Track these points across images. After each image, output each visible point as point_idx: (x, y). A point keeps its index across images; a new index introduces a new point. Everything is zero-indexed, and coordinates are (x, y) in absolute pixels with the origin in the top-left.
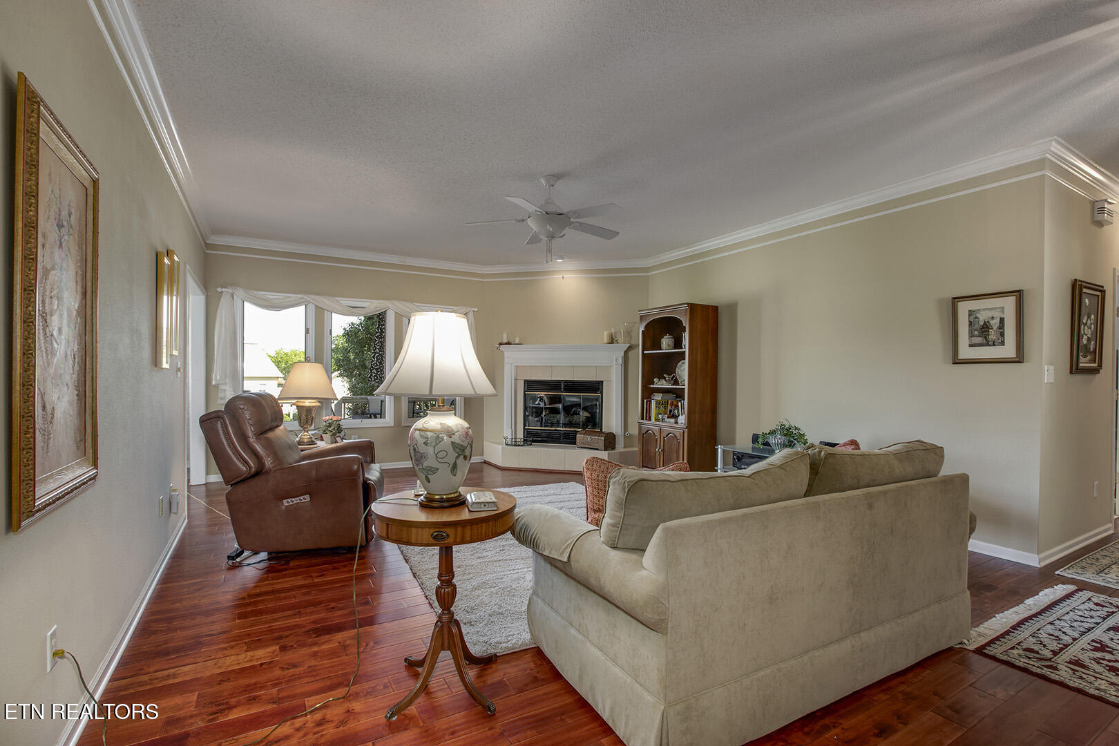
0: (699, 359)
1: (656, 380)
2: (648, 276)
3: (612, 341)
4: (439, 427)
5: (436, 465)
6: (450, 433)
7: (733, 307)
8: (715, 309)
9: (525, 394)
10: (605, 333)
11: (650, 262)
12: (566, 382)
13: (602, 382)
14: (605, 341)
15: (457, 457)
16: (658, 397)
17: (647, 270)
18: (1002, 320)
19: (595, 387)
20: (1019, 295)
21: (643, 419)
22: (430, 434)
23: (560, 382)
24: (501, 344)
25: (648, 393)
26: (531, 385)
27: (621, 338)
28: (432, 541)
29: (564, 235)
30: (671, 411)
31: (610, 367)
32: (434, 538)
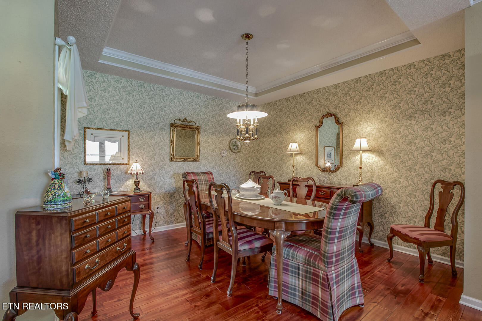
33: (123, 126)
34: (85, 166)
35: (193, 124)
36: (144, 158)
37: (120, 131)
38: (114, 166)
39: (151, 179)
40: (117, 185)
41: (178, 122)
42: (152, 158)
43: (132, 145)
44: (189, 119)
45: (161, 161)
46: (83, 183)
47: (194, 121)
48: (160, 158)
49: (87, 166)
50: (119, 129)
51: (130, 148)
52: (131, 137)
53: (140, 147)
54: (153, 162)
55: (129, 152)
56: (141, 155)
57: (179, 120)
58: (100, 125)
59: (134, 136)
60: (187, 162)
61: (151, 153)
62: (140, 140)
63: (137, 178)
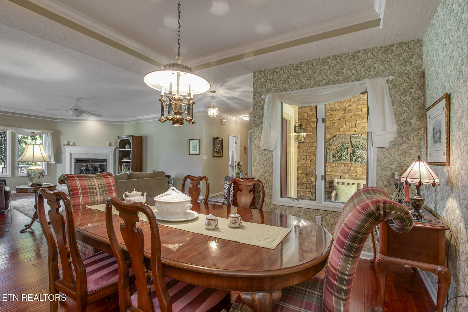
0: (135, 152)
1: (123, 158)
2: (123, 124)
3: (110, 145)
4: (35, 169)
5: (34, 177)
6: (38, 170)
7: (146, 137)
8: (142, 137)
9: (75, 164)
10: (107, 143)
11: (124, 120)
12: (92, 159)
13: (106, 159)
14: (107, 145)
15: (40, 175)
16: (124, 164)
17: (123, 122)
18: (197, 145)
19: (105, 161)
20: (199, 139)
21: (119, 171)
22: (32, 170)
23: (90, 159)
24: (64, 145)
25: (121, 163)
26: (77, 160)
27: (113, 144)
28: (34, 192)
29: (82, 116)
30: (128, 168)
31: (110, 154)
32: (34, 191)
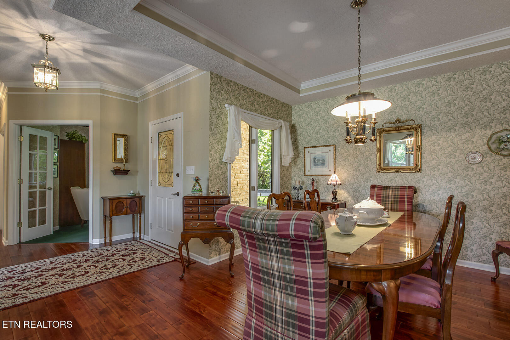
33: (331, 141)
34: (305, 177)
35: (411, 122)
36: (349, 169)
37: (328, 146)
38: (324, 177)
39: (356, 191)
40: (326, 194)
41: (388, 125)
42: (356, 169)
43: (338, 158)
44: (403, 118)
45: (367, 172)
46: (297, 189)
47: (411, 118)
48: (366, 169)
49: (306, 177)
50: (327, 144)
51: (336, 161)
52: (337, 151)
53: (345, 159)
54: (358, 173)
55: (335, 164)
56: (346, 167)
57: (389, 123)
58: (314, 144)
59: (339, 149)
60: (399, 174)
61: (356, 164)
62: (345, 152)
63: (335, 189)
